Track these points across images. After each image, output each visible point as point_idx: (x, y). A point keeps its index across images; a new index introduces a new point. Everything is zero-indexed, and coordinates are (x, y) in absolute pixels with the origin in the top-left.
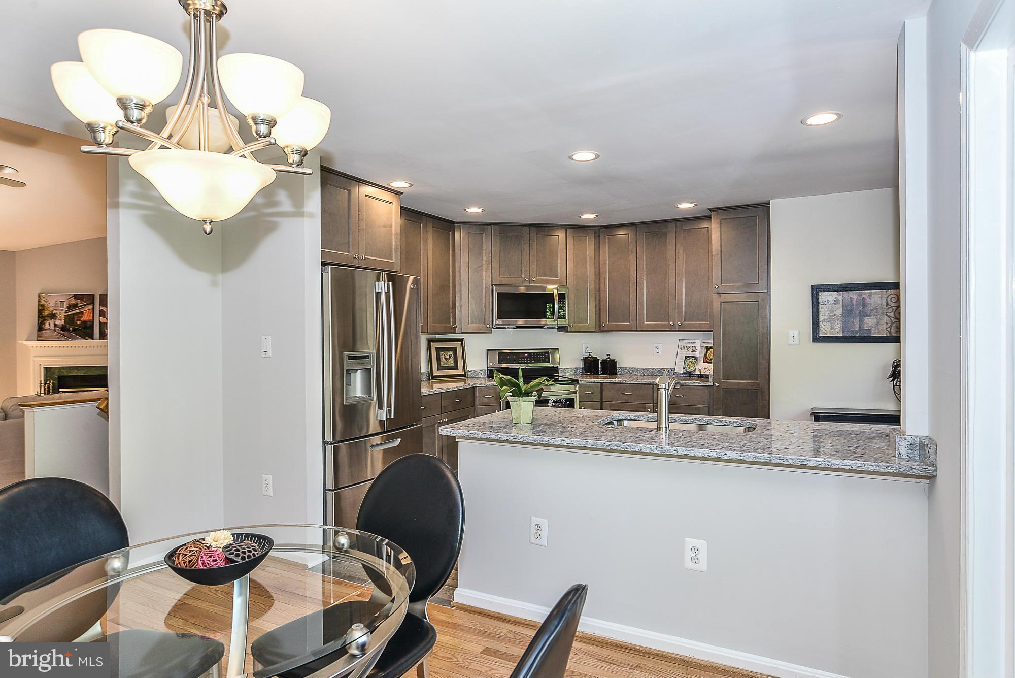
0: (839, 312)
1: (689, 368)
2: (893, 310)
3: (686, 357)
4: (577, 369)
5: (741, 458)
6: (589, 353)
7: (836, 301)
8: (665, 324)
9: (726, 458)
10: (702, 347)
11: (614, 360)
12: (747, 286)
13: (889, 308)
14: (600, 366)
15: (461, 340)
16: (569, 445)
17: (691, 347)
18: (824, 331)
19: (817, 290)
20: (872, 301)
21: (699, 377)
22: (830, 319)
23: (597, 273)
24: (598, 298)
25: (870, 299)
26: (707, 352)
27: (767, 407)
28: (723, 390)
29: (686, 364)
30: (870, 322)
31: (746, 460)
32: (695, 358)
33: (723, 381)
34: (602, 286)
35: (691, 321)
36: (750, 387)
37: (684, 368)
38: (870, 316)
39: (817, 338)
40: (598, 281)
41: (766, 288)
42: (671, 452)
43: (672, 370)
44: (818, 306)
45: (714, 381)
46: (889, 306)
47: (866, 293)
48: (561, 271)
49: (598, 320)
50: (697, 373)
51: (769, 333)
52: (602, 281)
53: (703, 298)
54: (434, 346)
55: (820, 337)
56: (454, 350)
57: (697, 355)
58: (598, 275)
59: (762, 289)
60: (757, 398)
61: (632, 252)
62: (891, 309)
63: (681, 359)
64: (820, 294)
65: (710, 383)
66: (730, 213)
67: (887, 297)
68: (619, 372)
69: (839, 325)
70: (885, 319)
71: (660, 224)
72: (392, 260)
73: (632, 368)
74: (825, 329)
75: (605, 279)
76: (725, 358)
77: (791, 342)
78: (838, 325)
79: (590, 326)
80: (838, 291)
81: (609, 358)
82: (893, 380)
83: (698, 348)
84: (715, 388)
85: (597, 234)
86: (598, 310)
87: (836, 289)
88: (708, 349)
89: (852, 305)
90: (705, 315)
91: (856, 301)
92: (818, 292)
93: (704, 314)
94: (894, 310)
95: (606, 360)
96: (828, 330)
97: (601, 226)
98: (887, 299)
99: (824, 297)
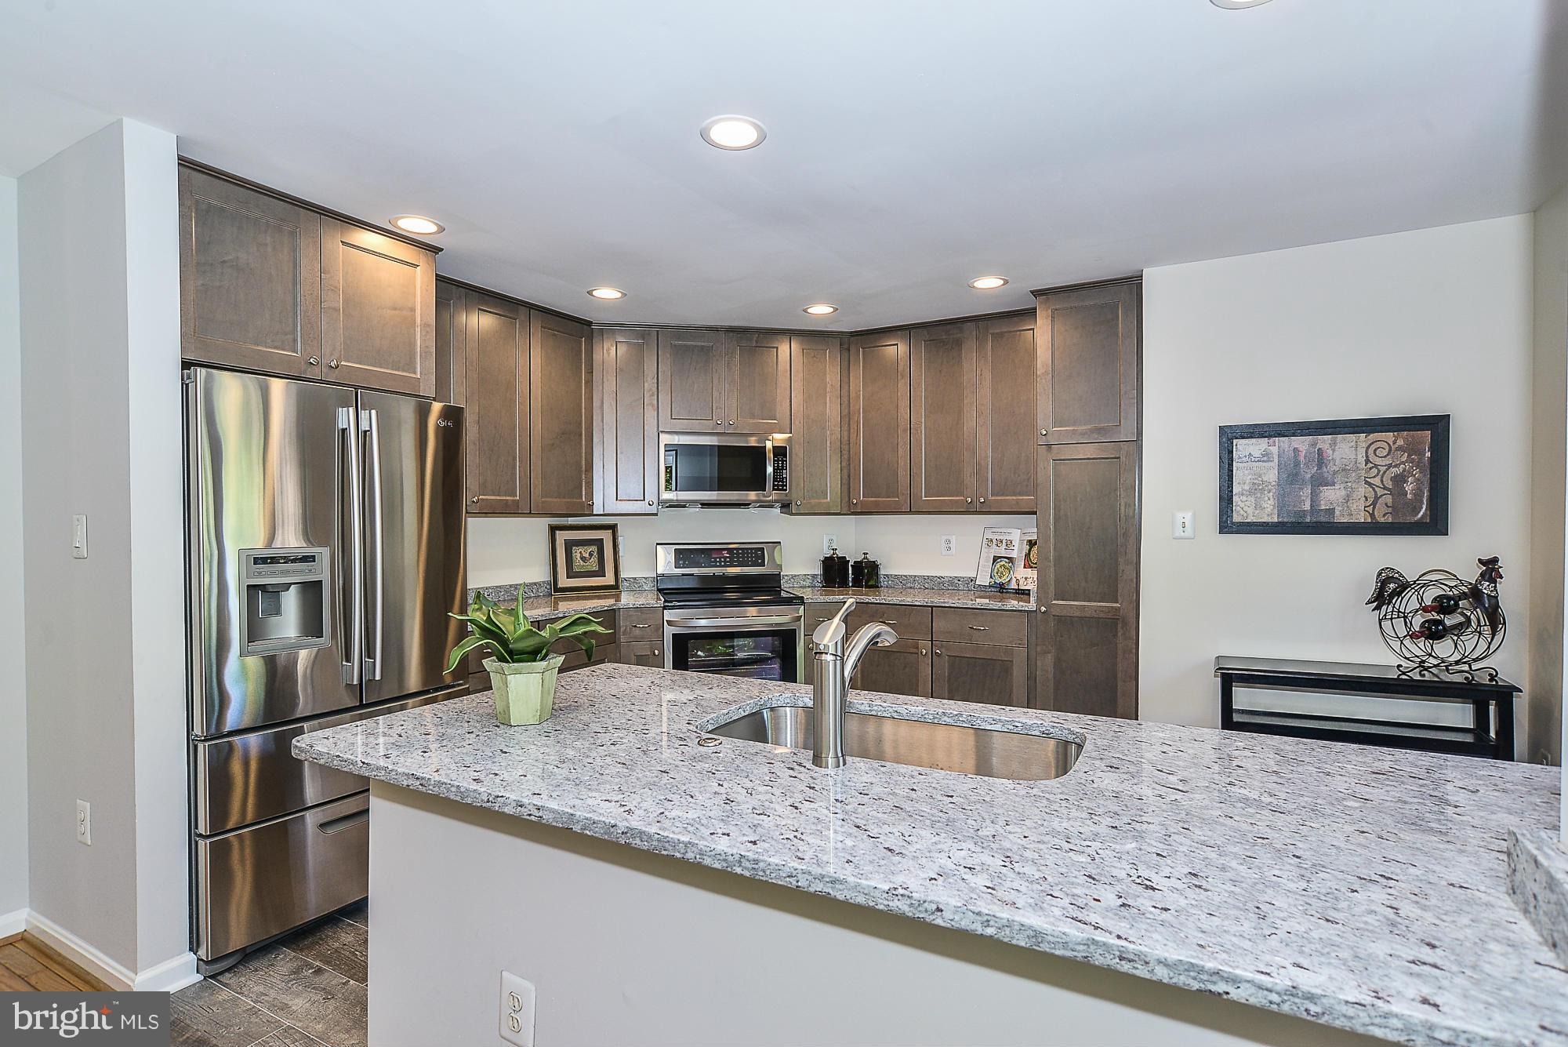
0: (1271, 476)
1: (1000, 577)
2: (1379, 471)
3: (995, 559)
4: (814, 576)
5: (990, 931)
6: (833, 549)
7: (1266, 456)
8: (957, 501)
9: (939, 922)
10: (1021, 540)
11: (874, 562)
12: (1099, 430)
13: (1371, 469)
14: (850, 572)
15: (613, 528)
16: (533, 818)
17: (1004, 541)
18: (1242, 512)
19: (1229, 436)
20: (1337, 455)
21: (1017, 593)
22: (1256, 489)
23: (845, 412)
24: (846, 457)
25: (1334, 450)
26: (1030, 550)
27: (1134, 651)
28: (1054, 620)
29: (996, 570)
30: (1331, 496)
31: (1006, 940)
32: (1010, 559)
33: (1054, 602)
34: (853, 436)
35: (1002, 495)
36: (1102, 615)
37: (991, 577)
38: (1333, 484)
39: (1227, 526)
40: (845, 427)
41: (1133, 434)
42: (780, 878)
43: (972, 580)
44: (1231, 465)
45: (1039, 601)
46: (1370, 465)
47: (1324, 441)
48: (782, 409)
49: (845, 494)
50: (1013, 585)
51: (1137, 517)
52: (853, 426)
53: (1023, 455)
54: (562, 537)
55: (1233, 523)
56: (599, 543)
57: (1014, 555)
58: (847, 417)
59: (1127, 436)
60: (1115, 636)
61: (903, 377)
62: (1375, 471)
63: (988, 562)
64: (1234, 444)
65: (1032, 605)
66: (1069, 297)
67: (1368, 448)
68: (883, 582)
69: (1271, 502)
70: (1362, 490)
71: (949, 326)
72: (415, 373)
73: (905, 576)
74: (1245, 509)
75: (858, 422)
76: (1058, 559)
77: (1179, 533)
78: (1269, 502)
79: (831, 504)
80: (1269, 437)
81: (867, 558)
82: (1378, 608)
83: (1016, 543)
84: (1039, 616)
85: (846, 346)
86: (845, 476)
87: (1267, 434)
88: (1031, 544)
89: (1297, 464)
90: (1027, 486)
91: (1305, 457)
92: (1230, 441)
93: (1025, 483)
94: (1382, 472)
95: (861, 562)
96: (1250, 510)
97: (851, 332)
98: (1367, 452)
99: (1242, 447)
